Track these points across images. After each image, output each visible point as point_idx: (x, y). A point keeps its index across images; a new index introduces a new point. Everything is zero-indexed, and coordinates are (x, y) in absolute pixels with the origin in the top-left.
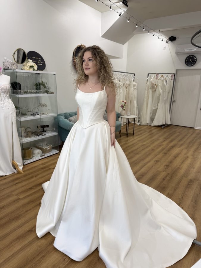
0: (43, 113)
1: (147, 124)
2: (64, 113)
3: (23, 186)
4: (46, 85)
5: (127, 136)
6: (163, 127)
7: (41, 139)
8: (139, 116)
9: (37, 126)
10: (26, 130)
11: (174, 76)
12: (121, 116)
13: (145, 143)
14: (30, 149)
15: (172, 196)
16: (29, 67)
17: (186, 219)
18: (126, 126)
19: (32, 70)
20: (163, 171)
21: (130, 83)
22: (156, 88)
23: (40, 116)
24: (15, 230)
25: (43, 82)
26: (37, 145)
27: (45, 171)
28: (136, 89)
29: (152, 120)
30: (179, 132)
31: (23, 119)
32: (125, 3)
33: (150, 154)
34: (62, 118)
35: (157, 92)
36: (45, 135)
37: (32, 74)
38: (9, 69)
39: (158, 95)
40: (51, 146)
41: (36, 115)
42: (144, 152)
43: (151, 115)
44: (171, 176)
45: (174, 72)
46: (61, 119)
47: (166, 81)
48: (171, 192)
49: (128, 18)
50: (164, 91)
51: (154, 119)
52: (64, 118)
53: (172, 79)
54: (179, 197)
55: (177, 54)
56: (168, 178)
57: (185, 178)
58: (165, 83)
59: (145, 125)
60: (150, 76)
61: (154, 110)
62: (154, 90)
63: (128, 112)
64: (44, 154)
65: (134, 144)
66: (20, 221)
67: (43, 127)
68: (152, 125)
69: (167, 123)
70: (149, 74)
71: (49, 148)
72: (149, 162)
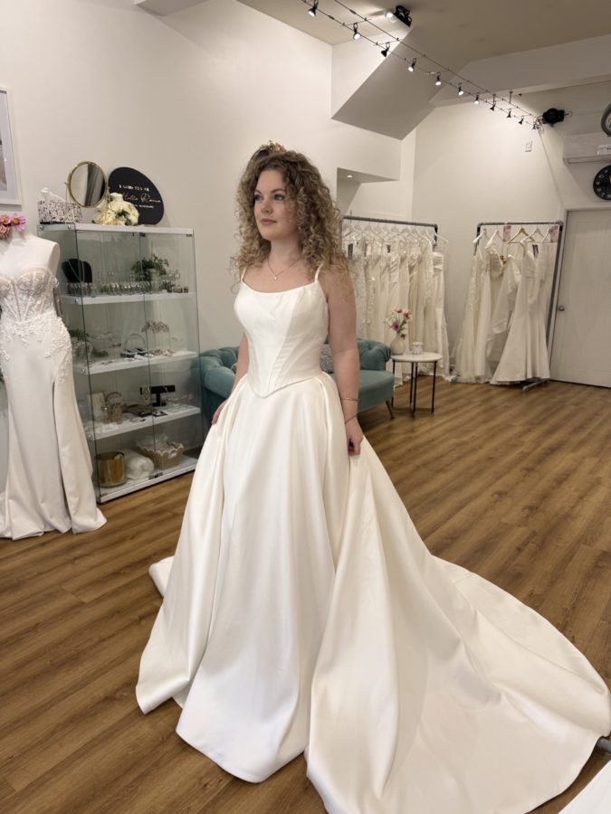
0: (158, 351)
1: (478, 378)
2: (222, 350)
3: (92, 568)
4: (165, 266)
5: (413, 417)
6: (525, 388)
7: (150, 427)
8: (450, 354)
9: (141, 389)
10: (106, 401)
11: (558, 230)
12: (394, 354)
13: (466, 438)
14: (118, 456)
15: (541, 604)
16: (113, 215)
17: (581, 674)
18: (409, 386)
19: (123, 223)
20: (519, 526)
21: (423, 253)
22: (503, 269)
23: (147, 359)
24: (65, 694)
25: (156, 258)
26: (138, 445)
27: (160, 523)
28: (442, 273)
29: (492, 365)
30: (576, 404)
31: (98, 368)
32: (402, 14)
33: (480, 472)
34: (214, 365)
35: (507, 281)
36: (163, 414)
37: (124, 234)
38: (56, 223)
39: (510, 291)
40: (181, 446)
41: (136, 356)
42: (462, 465)
43: (489, 352)
44: (543, 540)
45: (561, 217)
46: (210, 368)
47: (535, 247)
48: (538, 591)
49: (410, 60)
50: (528, 277)
51: (498, 363)
52: (218, 365)
53: (552, 241)
54: (564, 606)
55: (569, 162)
56: (531, 546)
57: (586, 547)
58: (530, 252)
59: (469, 381)
60: (485, 234)
61: (497, 335)
62: (496, 274)
63: (414, 343)
64: (159, 472)
65: (433, 440)
66: (80, 669)
67: (157, 390)
68: (492, 382)
69: (538, 376)
70: (482, 228)
71: (174, 455)
72: (476, 496)
